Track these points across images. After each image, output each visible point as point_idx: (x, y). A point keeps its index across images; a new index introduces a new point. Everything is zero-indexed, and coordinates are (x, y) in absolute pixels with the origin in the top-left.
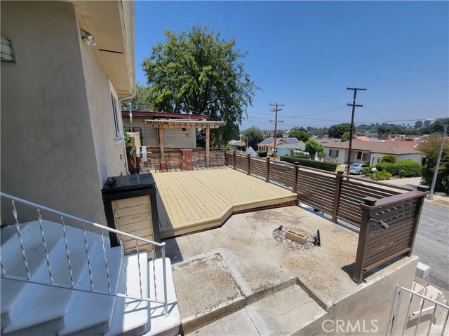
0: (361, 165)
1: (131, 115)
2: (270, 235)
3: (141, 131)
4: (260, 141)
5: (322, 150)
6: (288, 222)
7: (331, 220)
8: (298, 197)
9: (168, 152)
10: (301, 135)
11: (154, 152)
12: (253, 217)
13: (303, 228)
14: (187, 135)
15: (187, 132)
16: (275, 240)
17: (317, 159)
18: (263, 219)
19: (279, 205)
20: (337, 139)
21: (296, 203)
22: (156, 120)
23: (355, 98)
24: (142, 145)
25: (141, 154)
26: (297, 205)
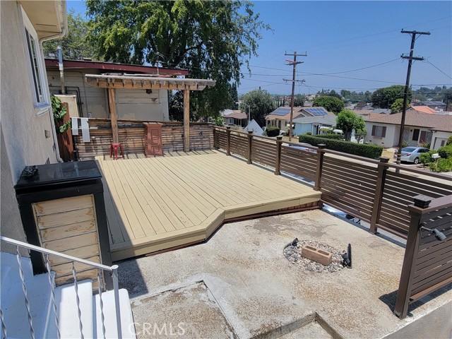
0: (417, 149)
1: (61, 66)
2: (280, 253)
3: (78, 93)
4: (269, 111)
5: (361, 127)
6: (306, 233)
7: (369, 230)
8: (322, 196)
9: (124, 127)
10: (332, 103)
11: (101, 127)
12: (255, 227)
13: (329, 242)
14: (154, 100)
15: (153, 95)
16: (286, 261)
17: (353, 140)
18: (270, 230)
19: (294, 208)
20: (384, 110)
21: (319, 206)
22: (103, 75)
23: (412, 47)
24: (81, 115)
25: (80, 131)
26: (321, 209)
